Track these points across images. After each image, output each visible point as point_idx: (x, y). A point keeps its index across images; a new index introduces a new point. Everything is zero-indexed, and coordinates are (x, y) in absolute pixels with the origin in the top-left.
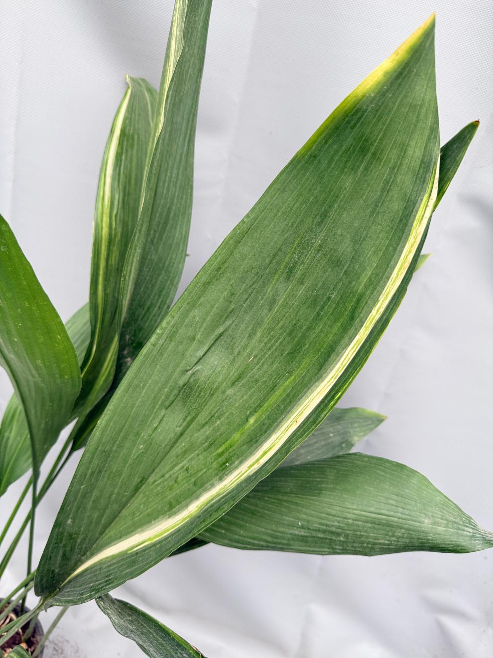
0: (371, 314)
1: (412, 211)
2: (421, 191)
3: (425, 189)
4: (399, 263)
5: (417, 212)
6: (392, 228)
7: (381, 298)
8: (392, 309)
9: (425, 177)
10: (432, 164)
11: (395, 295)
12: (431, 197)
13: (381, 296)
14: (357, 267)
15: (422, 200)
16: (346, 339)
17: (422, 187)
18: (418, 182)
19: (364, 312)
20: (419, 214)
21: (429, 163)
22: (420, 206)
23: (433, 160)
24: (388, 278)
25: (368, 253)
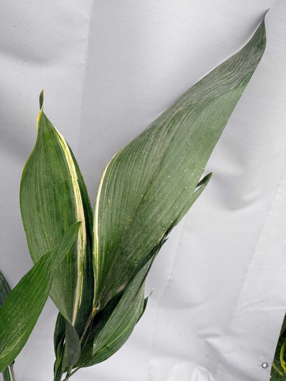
0: (73, 181)
1: (59, 147)
2: (56, 140)
3: (57, 138)
4: (68, 163)
5: (61, 147)
6: (56, 158)
7: (72, 175)
8: (79, 173)
9: (54, 135)
10: (54, 130)
11: (76, 170)
12: (62, 139)
13: (71, 174)
14: (56, 178)
15: (59, 142)
16: (72, 193)
17: (56, 139)
18: (53, 139)
19: (70, 183)
20: (63, 146)
21: (52, 130)
22: (61, 144)
23: (53, 128)
24: (69, 169)
25: (56, 171)
